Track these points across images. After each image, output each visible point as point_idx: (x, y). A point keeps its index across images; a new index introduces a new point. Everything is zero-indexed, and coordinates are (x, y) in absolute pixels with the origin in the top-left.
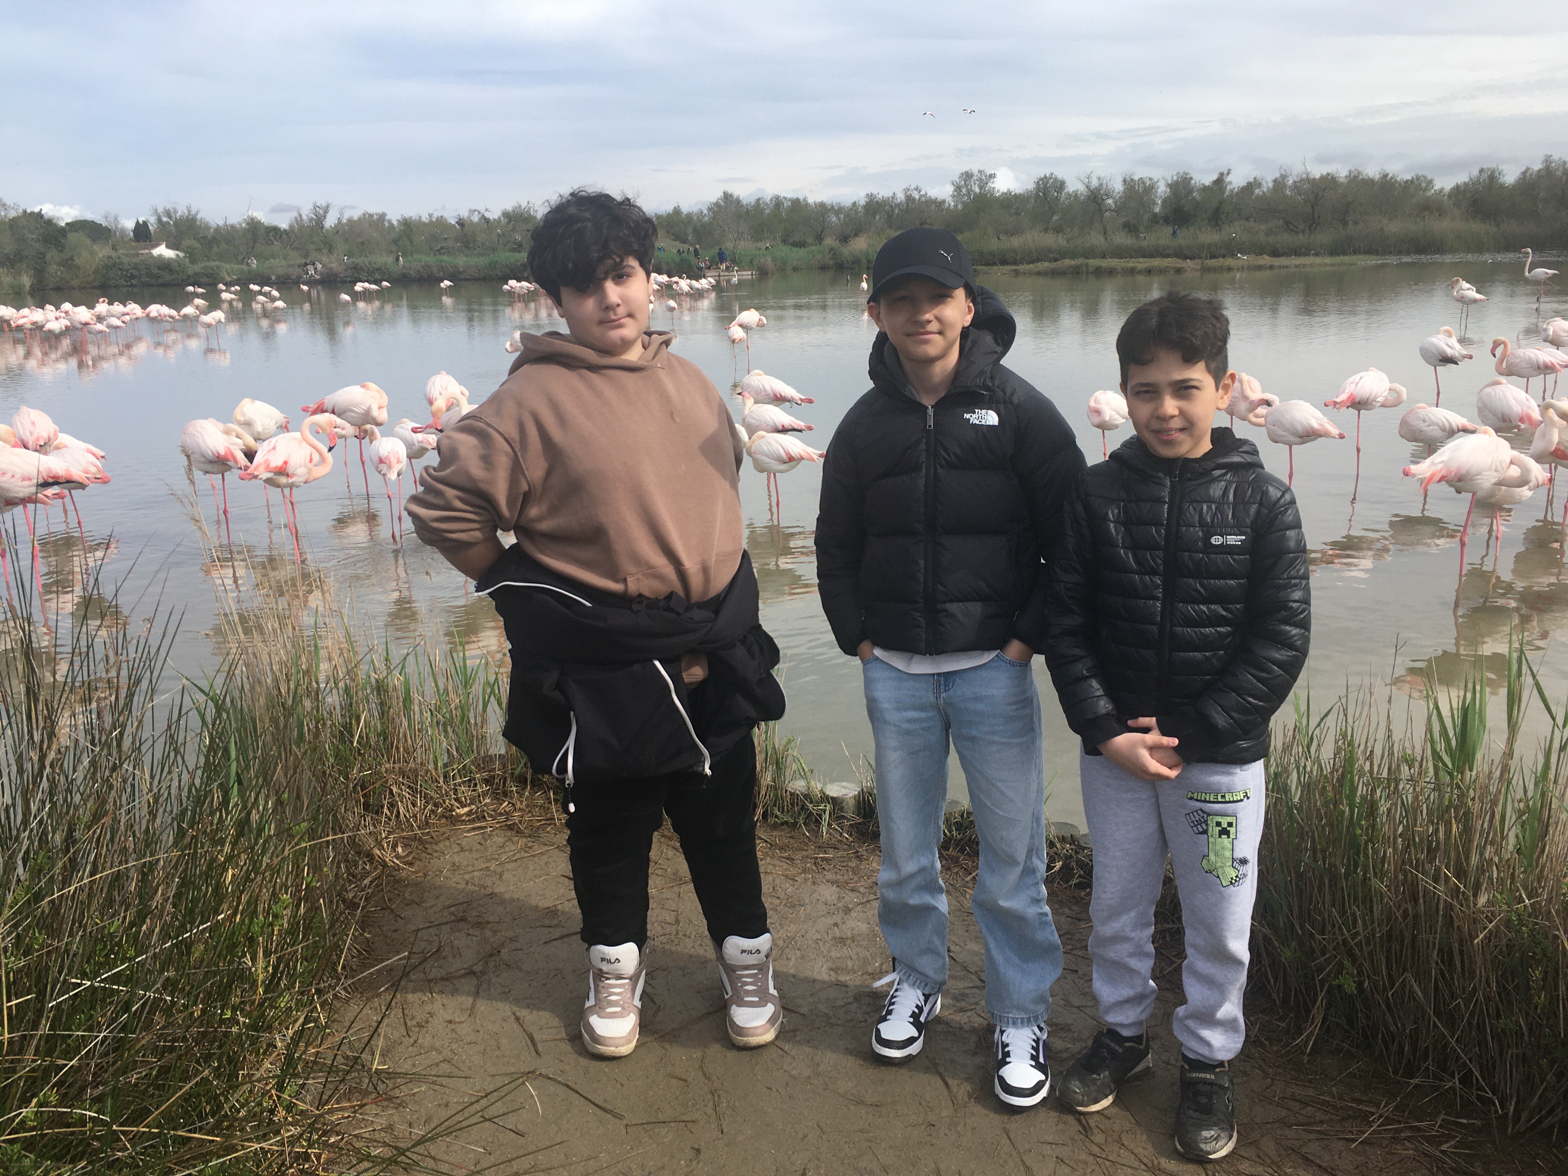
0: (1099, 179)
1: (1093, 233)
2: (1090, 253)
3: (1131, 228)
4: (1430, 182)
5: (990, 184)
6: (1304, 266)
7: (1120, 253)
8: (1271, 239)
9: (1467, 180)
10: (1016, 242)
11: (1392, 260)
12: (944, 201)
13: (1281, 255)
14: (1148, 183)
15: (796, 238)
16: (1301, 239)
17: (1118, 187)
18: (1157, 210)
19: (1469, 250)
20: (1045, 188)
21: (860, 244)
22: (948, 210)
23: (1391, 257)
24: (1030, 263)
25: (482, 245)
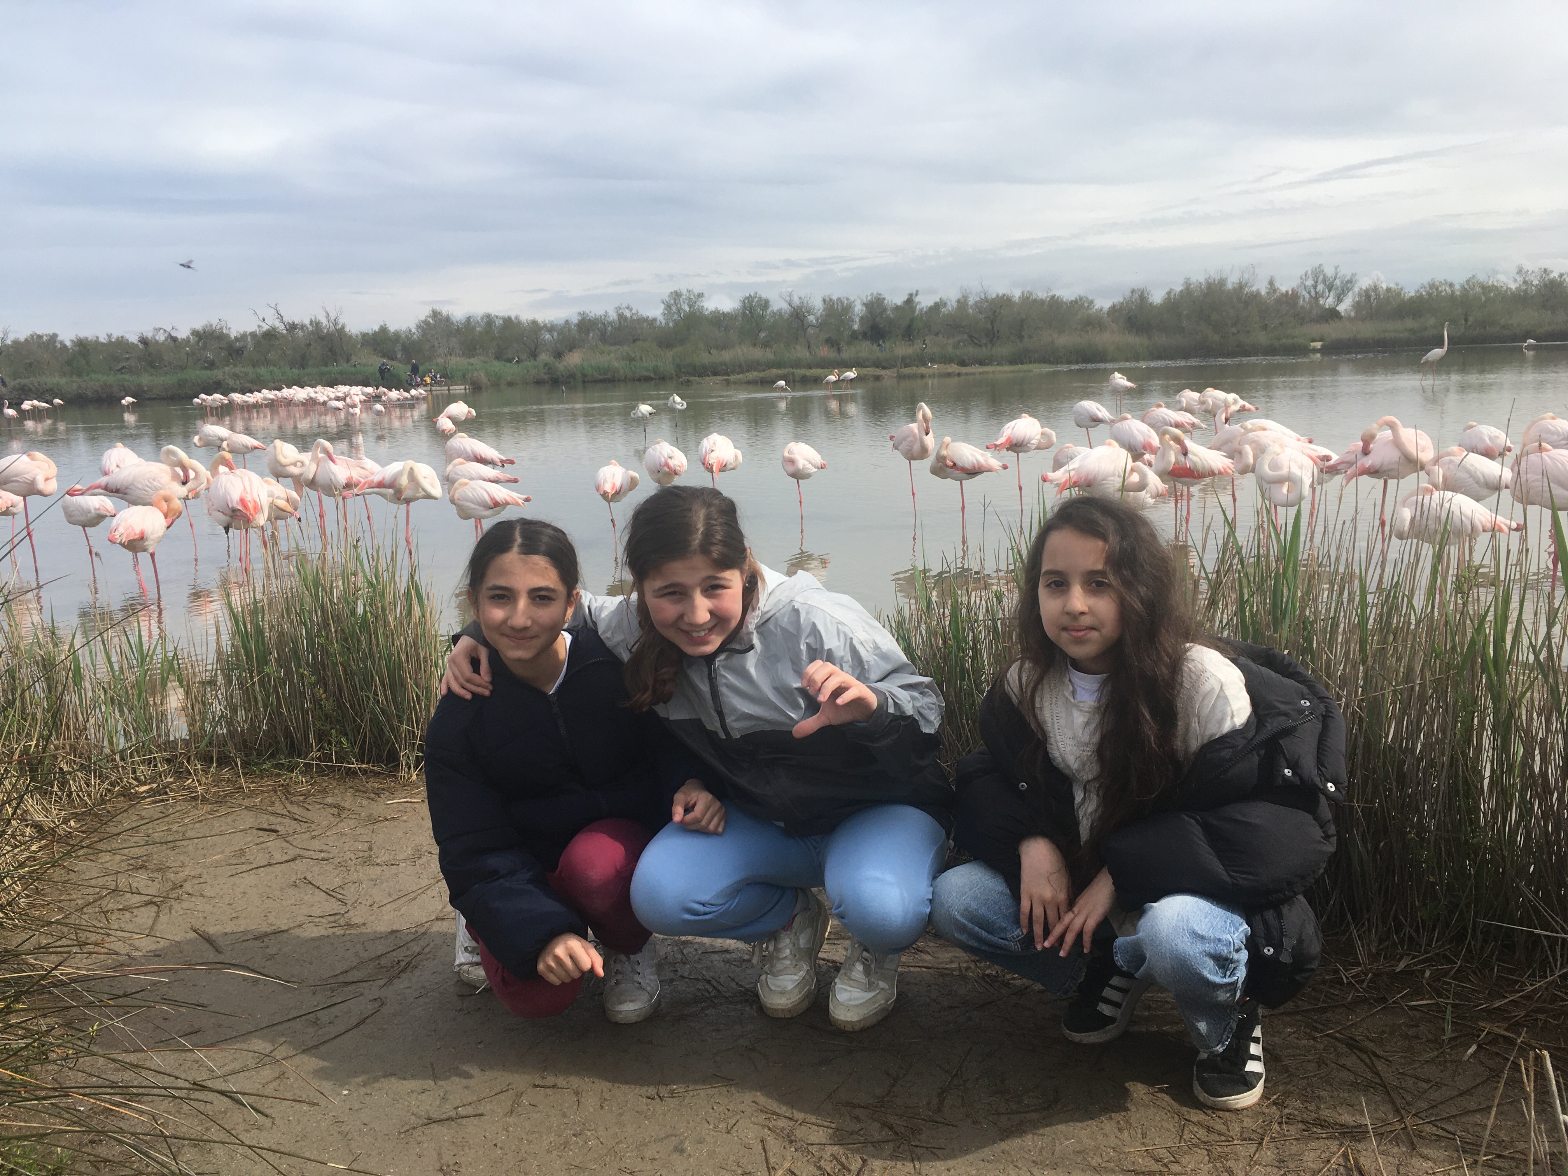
0: (800, 298)
1: (798, 347)
2: (796, 364)
3: (832, 343)
4: (1091, 302)
5: (699, 304)
6: (987, 372)
7: (823, 364)
8: (958, 351)
9: (1121, 300)
10: (726, 356)
11: (1064, 368)
12: (655, 320)
13: (968, 364)
14: (846, 302)
15: (510, 354)
16: (984, 352)
17: (818, 305)
18: (856, 327)
19: (1127, 360)
20: (751, 306)
21: (574, 359)
22: (660, 327)
23: (1062, 365)
24: (740, 373)
25: (170, 363)
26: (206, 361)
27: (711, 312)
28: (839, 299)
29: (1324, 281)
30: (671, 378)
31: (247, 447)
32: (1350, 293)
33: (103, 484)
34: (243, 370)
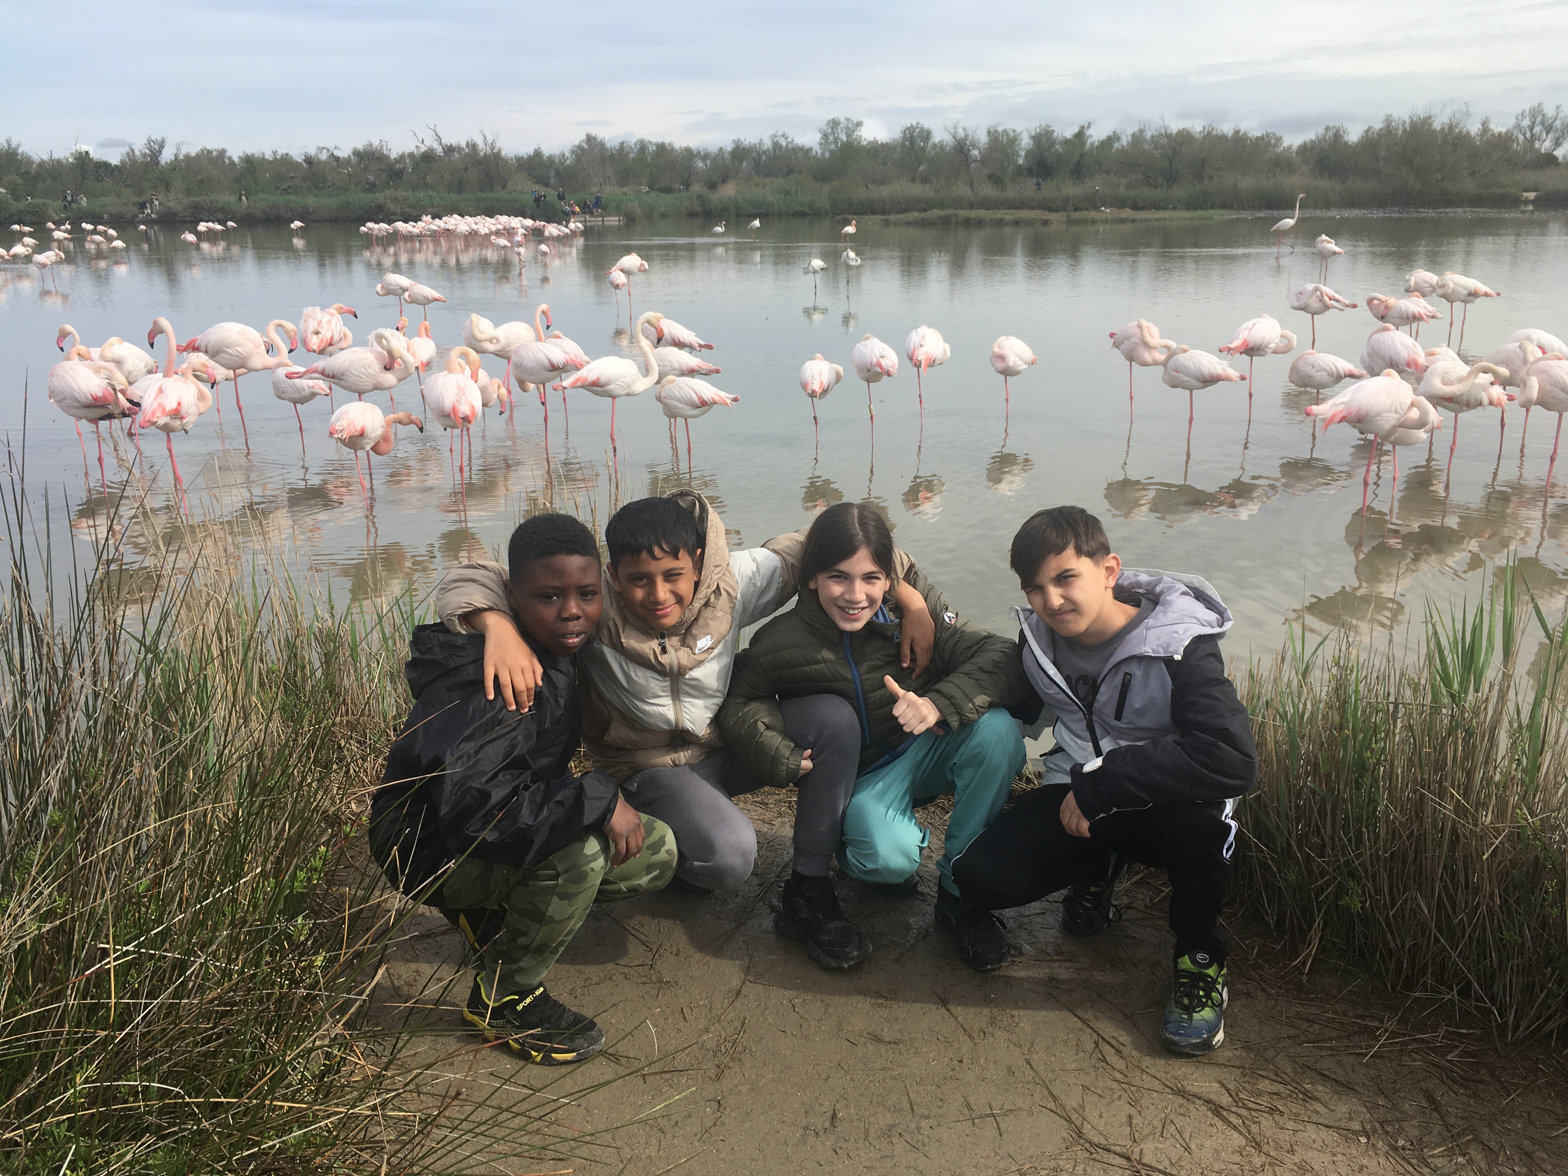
0: (964, 129)
1: (960, 183)
2: (958, 203)
3: (996, 180)
4: (1279, 140)
5: (857, 133)
6: (1163, 219)
7: (987, 204)
8: (1132, 193)
9: (1314, 138)
10: (885, 191)
11: (1247, 215)
12: (811, 149)
13: (1143, 208)
14: (1012, 135)
15: (663, 183)
16: (1160, 193)
17: (983, 138)
18: (1021, 161)
19: (1316, 207)
20: (912, 136)
21: (728, 191)
22: (815, 157)
23: (1246, 212)
24: (899, 212)
25: (333, 184)
26: (367, 183)
27: (869, 143)
28: (1004, 131)
29: (1543, 123)
30: (827, 214)
31: (427, 299)
33: (320, 369)
34: (403, 193)
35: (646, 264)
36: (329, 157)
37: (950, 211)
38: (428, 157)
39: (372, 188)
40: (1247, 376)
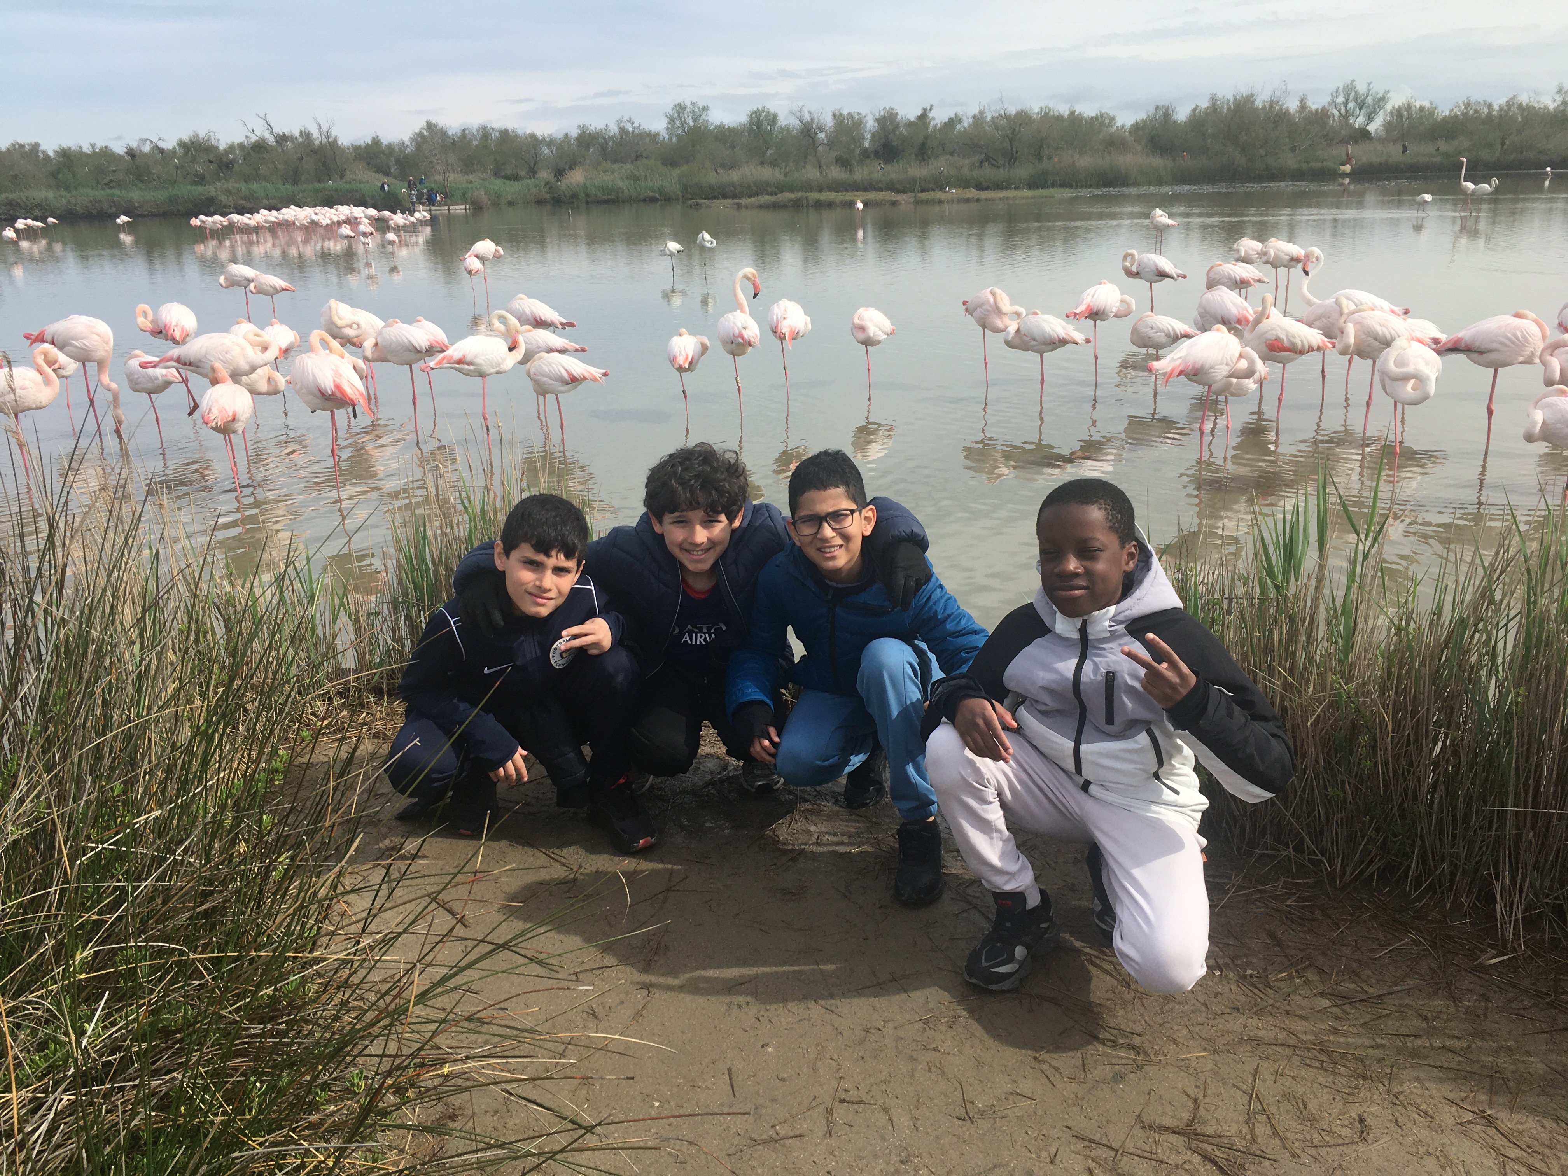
0: (810, 112)
1: (808, 167)
2: (808, 186)
3: (844, 162)
4: (1112, 119)
5: (703, 117)
6: (1007, 199)
7: (837, 186)
8: (976, 173)
9: (1145, 117)
10: (735, 176)
11: (1085, 192)
12: (658, 134)
13: (987, 188)
14: (857, 117)
15: (508, 171)
16: (1002, 173)
17: (829, 122)
18: (867, 144)
19: (1150, 184)
20: (759, 120)
21: (576, 177)
22: (663, 142)
23: (1084, 190)
24: (750, 196)
25: (159, 177)
26: (197, 175)
27: (717, 127)
28: (849, 114)
29: (1355, 99)
30: (678, 199)
31: (275, 288)
32: (1381, 113)
33: (175, 357)
34: (237, 185)
35: (500, 249)
36: (152, 149)
37: (799, 194)
38: (260, 147)
39: (201, 180)
40: (1092, 339)
